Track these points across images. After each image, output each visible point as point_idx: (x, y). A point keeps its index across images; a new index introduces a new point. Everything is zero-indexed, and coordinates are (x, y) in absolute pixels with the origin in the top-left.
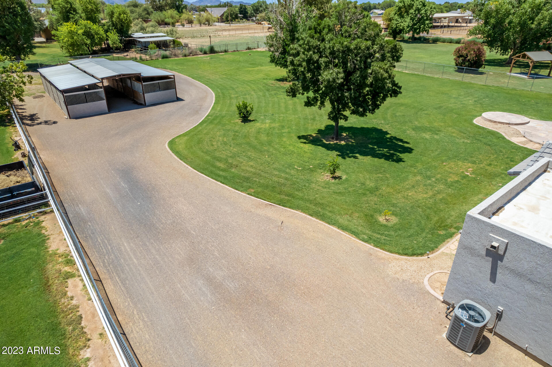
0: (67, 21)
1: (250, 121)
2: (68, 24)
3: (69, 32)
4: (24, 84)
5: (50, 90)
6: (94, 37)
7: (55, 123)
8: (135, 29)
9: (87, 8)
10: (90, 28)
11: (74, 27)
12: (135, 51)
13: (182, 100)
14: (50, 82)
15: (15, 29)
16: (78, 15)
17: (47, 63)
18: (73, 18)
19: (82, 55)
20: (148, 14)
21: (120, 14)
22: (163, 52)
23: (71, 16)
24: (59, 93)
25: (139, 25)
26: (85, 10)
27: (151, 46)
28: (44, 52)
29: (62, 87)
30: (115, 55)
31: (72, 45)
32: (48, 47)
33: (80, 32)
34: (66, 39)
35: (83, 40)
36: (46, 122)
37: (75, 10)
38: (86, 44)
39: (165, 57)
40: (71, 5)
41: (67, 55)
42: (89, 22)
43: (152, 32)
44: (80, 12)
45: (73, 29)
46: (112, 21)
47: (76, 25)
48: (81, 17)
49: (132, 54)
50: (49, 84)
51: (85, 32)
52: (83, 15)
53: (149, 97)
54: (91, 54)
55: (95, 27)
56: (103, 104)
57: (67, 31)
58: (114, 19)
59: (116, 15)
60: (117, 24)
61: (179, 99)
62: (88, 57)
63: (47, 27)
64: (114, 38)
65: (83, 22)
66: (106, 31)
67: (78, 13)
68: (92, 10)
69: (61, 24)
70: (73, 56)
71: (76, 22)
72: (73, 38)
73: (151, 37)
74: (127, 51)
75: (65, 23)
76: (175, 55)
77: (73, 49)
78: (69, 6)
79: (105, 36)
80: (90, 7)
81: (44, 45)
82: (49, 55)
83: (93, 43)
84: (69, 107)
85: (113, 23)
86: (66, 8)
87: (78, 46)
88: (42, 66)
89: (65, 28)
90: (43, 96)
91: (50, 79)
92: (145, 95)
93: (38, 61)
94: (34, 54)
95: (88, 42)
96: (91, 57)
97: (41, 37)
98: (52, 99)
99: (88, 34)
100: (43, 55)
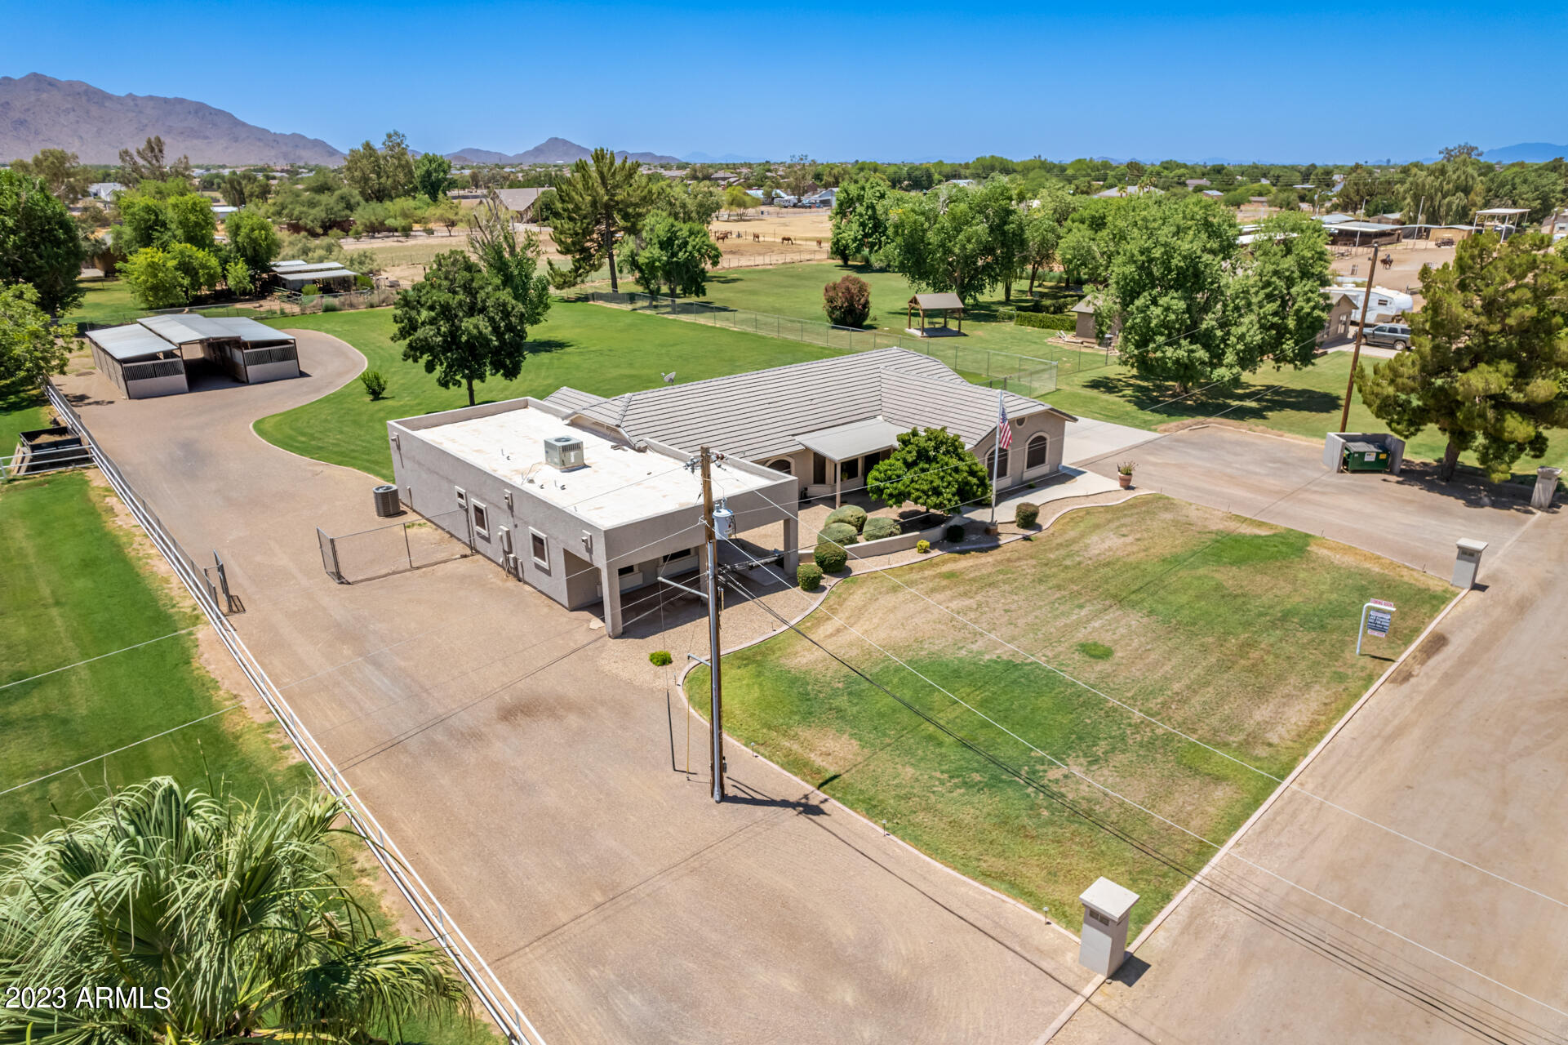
0: (146, 245)
1: (383, 398)
2: (148, 250)
3: (149, 265)
4: (70, 350)
5: (104, 363)
6: (197, 273)
7: (112, 402)
8: (291, 253)
9: (187, 219)
10: (190, 256)
11: (159, 256)
12: (280, 297)
13: (309, 376)
14: (104, 350)
15: (51, 266)
16: (170, 234)
17: (102, 323)
18: (158, 238)
19: (172, 306)
20: (350, 207)
21: (253, 230)
22: (329, 300)
23: (156, 234)
24: (116, 364)
25: (300, 245)
26: (183, 224)
27: (307, 288)
28: (98, 301)
29: (120, 355)
30: (238, 306)
31: (154, 288)
32: (108, 290)
33: (171, 264)
34: (143, 278)
35: (175, 278)
36: (97, 403)
37: (164, 224)
38: (182, 286)
39: (329, 309)
40: (157, 215)
41: (143, 306)
42: (189, 245)
43: (321, 260)
44: (173, 226)
45: (156, 260)
46: (236, 242)
47: (164, 251)
48: (175, 237)
49: (271, 304)
50: (102, 354)
51: (180, 264)
52: (179, 232)
53: (252, 370)
54: (191, 305)
55: (201, 254)
56: (181, 379)
57: (145, 263)
58: (239, 239)
59: (244, 231)
60: (244, 248)
61: (303, 375)
62: (181, 312)
63: (109, 249)
64: (239, 272)
65: (177, 247)
66: (224, 262)
67: (169, 229)
68: (197, 224)
69: (136, 252)
70: (155, 308)
71: (164, 247)
72: (156, 276)
73: (317, 271)
74: (264, 298)
75: (142, 250)
76: (352, 306)
77: (156, 296)
78: (153, 217)
79: (219, 270)
80: (192, 218)
81: (98, 285)
82: (107, 306)
83: (195, 284)
84: (129, 382)
85: (237, 246)
86: (146, 221)
87: (166, 290)
88: (93, 327)
89: (142, 258)
90: (91, 373)
91: (103, 346)
92: (248, 368)
93: (84, 317)
94: (80, 306)
95: (186, 282)
96: (187, 309)
97: (94, 266)
98: (105, 377)
99: (186, 267)
100: (97, 306)
